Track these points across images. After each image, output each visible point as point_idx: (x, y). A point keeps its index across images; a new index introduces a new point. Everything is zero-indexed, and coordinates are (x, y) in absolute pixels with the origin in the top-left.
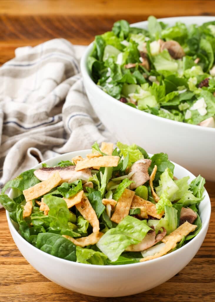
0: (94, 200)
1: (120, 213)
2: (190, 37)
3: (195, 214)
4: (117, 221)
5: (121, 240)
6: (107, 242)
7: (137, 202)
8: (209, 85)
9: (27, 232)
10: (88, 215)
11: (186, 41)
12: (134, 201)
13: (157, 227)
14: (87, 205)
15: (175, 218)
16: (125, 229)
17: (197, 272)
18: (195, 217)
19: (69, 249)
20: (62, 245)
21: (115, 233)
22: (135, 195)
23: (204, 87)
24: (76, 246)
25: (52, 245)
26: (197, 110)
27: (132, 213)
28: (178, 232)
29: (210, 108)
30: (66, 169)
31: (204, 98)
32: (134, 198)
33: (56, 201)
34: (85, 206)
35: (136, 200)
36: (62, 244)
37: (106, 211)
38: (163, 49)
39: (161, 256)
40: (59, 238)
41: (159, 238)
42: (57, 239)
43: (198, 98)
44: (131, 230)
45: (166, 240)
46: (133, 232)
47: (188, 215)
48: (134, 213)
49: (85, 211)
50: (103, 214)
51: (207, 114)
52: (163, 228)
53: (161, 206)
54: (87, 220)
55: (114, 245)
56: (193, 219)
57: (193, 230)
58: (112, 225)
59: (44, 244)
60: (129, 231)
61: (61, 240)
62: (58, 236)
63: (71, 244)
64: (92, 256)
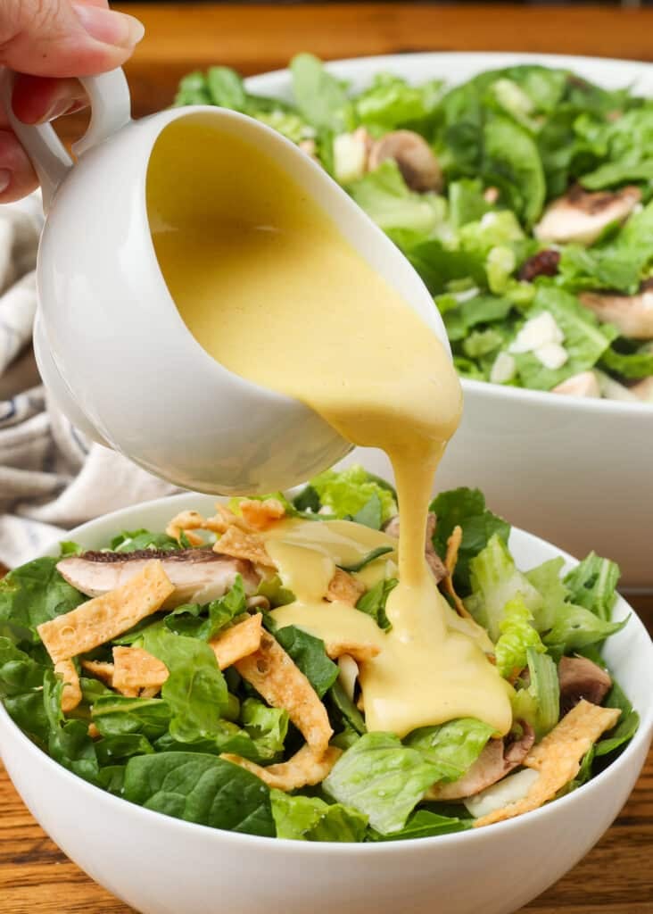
2: (452, 119)
3: (604, 674)
5: (408, 766)
6: (360, 774)
8: (561, 268)
9: (87, 759)
10: (282, 693)
11: (440, 132)
14: (278, 659)
17: (602, 872)
18: (604, 685)
19: (245, 799)
20: (224, 788)
23: (543, 279)
24: (268, 788)
25: (187, 793)
26: (530, 352)
28: (566, 733)
29: (577, 344)
30: (175, 557)
31: (553, 314)
34: (271, 663)
36: (224, 784)
38: (380, 158)
39: (542, 805)
40: (211, 764)
41: (516, 755)
42: (203, 771)
43: (527, 315)
45: (538, 759)
46: (436, 746)
47: (581, 679)
49: (272, 680)
50: (333, 690)
51: (567, 365)
52: (521, 723)
53: (512, 653)
54: (279, 707)
56: (602, 691)
57: (610, 724)
59: (156, 792)
61: (218, 770)
62: (208, 757)
63: (251, 782)
64: (321, 819)
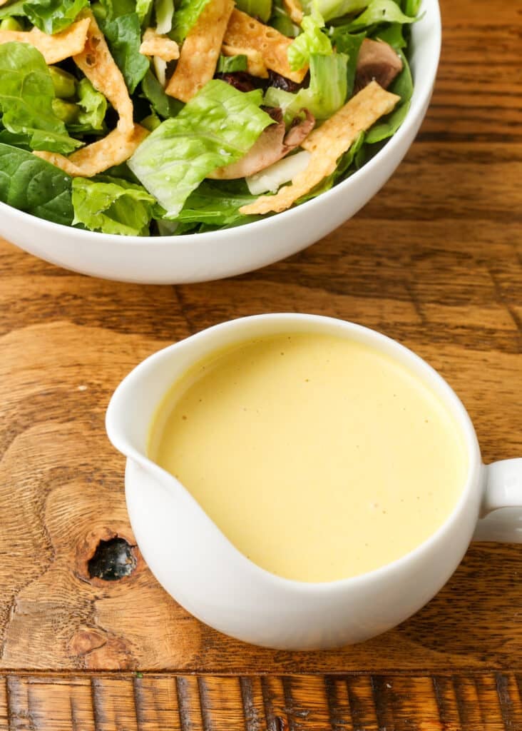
0: (120, 39)
1: (190, 72)
3: (396, 59)
4: (181, 97)
5: (192, 155)
6: (154, 160)
7: (240, 32)
10: (104, 82)
12: (232, 28)
13: (288, 109)
14: (102, 56)
15: (340, 83)
16: (203, 118)
18: (395, 69)
19: (53, 185)
20: (35, 177)
21: (176, 134)
22: (236, 9)
24: (73, 176)
25: (11, 175)
27: (224, 69)
28: (346, 117)
32: (233, 19)
33: (15, 56)
34: (97, 57)
35: (236, 25)
36: (35, 174)
37: (152, 68)
40: (26, 158)
41: (294, 139)
42: (20, 163)
44: (219, 121)
45: (314, 143)
46: (224, 129)
47: (377, 61)
48: (229, 67)
49: (98, 72)
50: (144, 80)
52: (306, 111)
53: (300, 55)
54: (102, 93)
55: (173, 170)
56: (392, 74)
57: (386, 111)
58: (168, 109)
60: (213, 126)
61: (31, 163)
62: (24, 153)
63: (58, 174)
64: (113, 203)
